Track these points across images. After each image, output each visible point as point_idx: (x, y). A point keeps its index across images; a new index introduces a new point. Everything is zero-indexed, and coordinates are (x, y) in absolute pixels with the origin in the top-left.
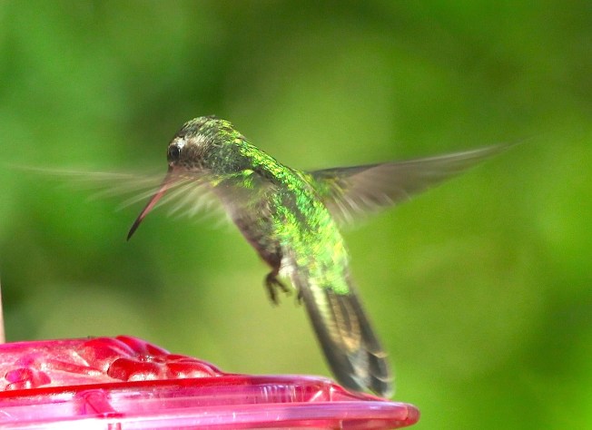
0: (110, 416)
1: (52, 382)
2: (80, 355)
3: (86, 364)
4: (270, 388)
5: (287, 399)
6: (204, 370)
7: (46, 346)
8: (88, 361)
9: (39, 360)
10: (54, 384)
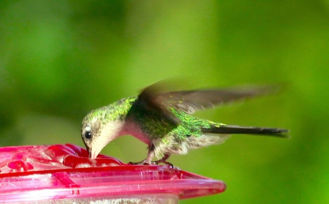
0: (73, 186)
1: (34, 168)
2: (46, 154)
3: (50, 159)
4: (144, 172)
5: (154, 178)
6: (116, 162)
7: (28, 149)
8: (51, 157)
9: (25, 156)
10: (35, 169)
